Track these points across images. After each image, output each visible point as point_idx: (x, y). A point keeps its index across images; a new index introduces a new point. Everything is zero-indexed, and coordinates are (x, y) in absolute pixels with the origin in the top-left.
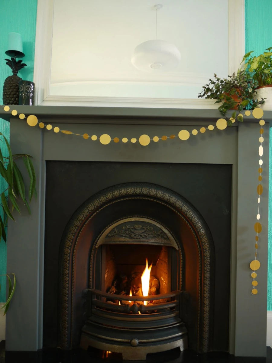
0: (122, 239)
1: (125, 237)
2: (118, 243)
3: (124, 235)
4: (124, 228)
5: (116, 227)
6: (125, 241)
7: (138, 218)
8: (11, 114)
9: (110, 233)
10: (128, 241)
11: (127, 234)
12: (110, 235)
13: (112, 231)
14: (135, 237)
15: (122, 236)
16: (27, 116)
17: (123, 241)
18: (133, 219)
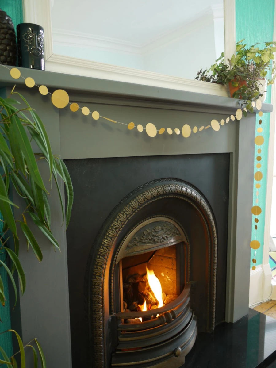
0: (146, 247)
1: (148, 243)
2: (143, 252)
3: (147, 241)
4: (145, 233)
5: (136, 233)
6: (150, 248)
7: (155, 218)
8: (25, 85)
9: (130, 242)
10: (153, 247)
11: (150, 240)
12: (130, 245)
13: (133, 239)
14: (159, 241)
15: (145, 243)
16: (52, 90)
17: (149, 249)
18: (151, 220)
